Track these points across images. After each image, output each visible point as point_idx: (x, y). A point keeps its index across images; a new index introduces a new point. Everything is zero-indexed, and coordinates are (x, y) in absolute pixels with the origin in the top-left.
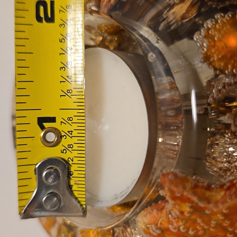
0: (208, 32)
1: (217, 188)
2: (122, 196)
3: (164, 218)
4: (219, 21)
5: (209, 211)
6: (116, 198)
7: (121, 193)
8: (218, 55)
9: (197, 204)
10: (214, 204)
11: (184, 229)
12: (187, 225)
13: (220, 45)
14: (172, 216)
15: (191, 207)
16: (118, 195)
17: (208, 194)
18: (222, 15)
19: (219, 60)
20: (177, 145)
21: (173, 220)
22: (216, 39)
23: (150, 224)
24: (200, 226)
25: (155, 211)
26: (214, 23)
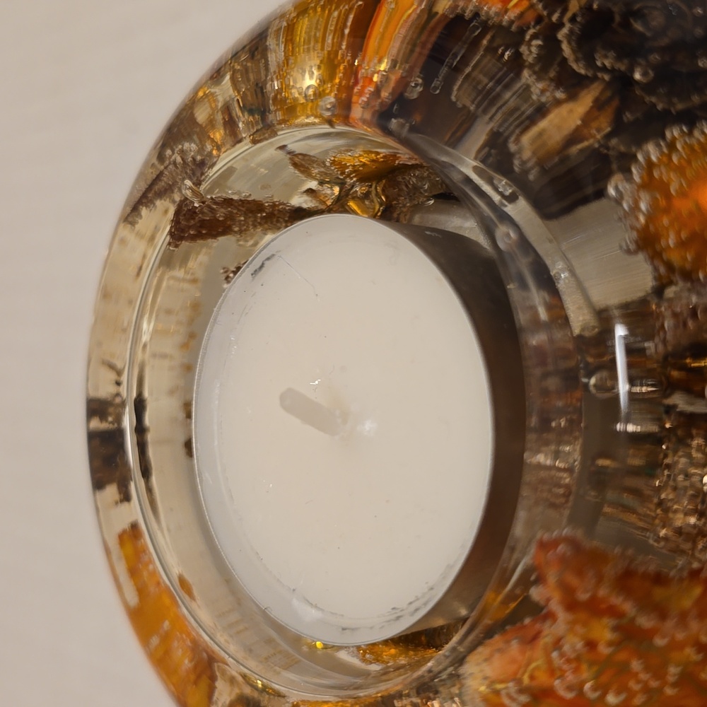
0: (650, 174)
1: (681, 580)
2: (417, 610)
3: (539, 662)
4: (679, 146)
5: (663, 637)
6: (398, 618)
7: (411, 603)
8: (678, 233)
9: (633, 620)
10: (675, 620)
11: (594, 689)
12: (604, 679)
13: (683, 206)
14: (562, 655)
15: (615, 629)
16: (402, 610)
17: (659, 593)
18: (685, 129)
19: (682, 244)
20: (570, 470)
21: (565, 667)
22: (673, 192)
23: (502, 682)
24: (638, 682)
25: (515, 644)
26: (665, 150)
